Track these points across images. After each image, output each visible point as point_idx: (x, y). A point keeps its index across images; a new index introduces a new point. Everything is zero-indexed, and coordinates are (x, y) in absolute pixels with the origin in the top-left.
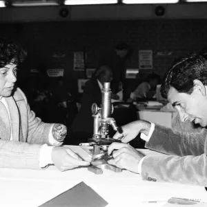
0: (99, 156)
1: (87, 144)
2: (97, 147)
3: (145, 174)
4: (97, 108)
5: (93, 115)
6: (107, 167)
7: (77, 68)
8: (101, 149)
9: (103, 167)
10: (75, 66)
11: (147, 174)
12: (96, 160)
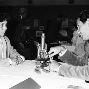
0: (39, 66)
1: (34, 60)
2: (39, 62)
3: (60, 73)
4: (39, 45)
5: (37, 48)
6: (43, 70)
7: (35, 26)
8: (40, 63)
9: (41, 70)
10: (35, 25)
11: (61, 73)
12: (38, 67)
